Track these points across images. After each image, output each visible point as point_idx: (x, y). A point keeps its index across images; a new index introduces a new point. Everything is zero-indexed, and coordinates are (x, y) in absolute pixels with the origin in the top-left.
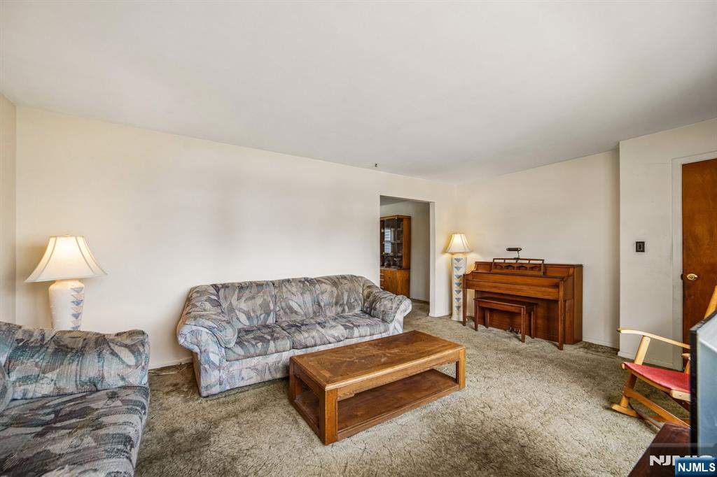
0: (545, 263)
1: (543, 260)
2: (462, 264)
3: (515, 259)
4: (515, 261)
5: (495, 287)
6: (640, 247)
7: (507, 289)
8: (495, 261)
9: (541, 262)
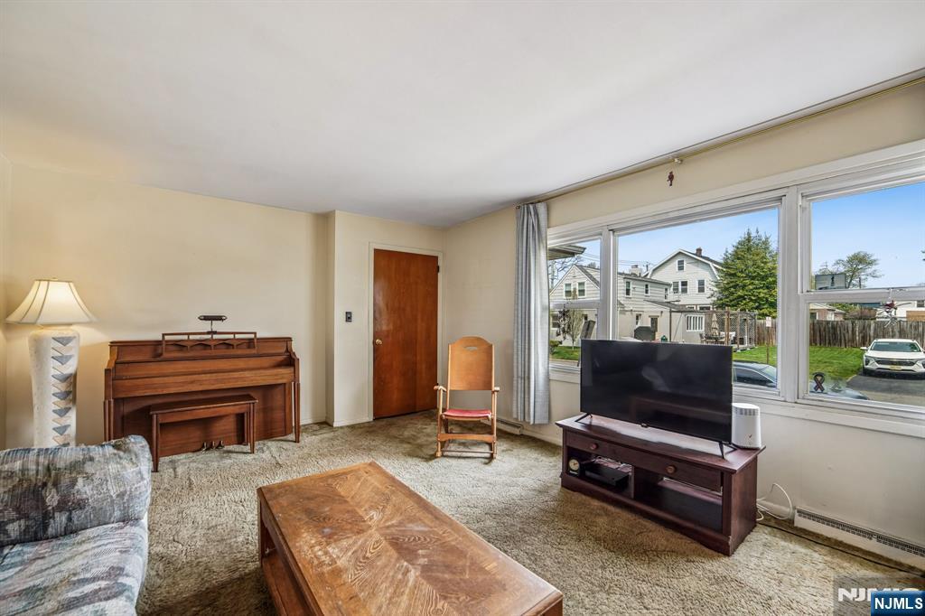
0: (258, 336)
1: (255, 333)
2: (72, 350)
3: (208, 333)
4: (209, 336)
5: (192, 382)
6: (349, 317)
7: (217, 381)
8: (167, 338)
9: (252, 336)
